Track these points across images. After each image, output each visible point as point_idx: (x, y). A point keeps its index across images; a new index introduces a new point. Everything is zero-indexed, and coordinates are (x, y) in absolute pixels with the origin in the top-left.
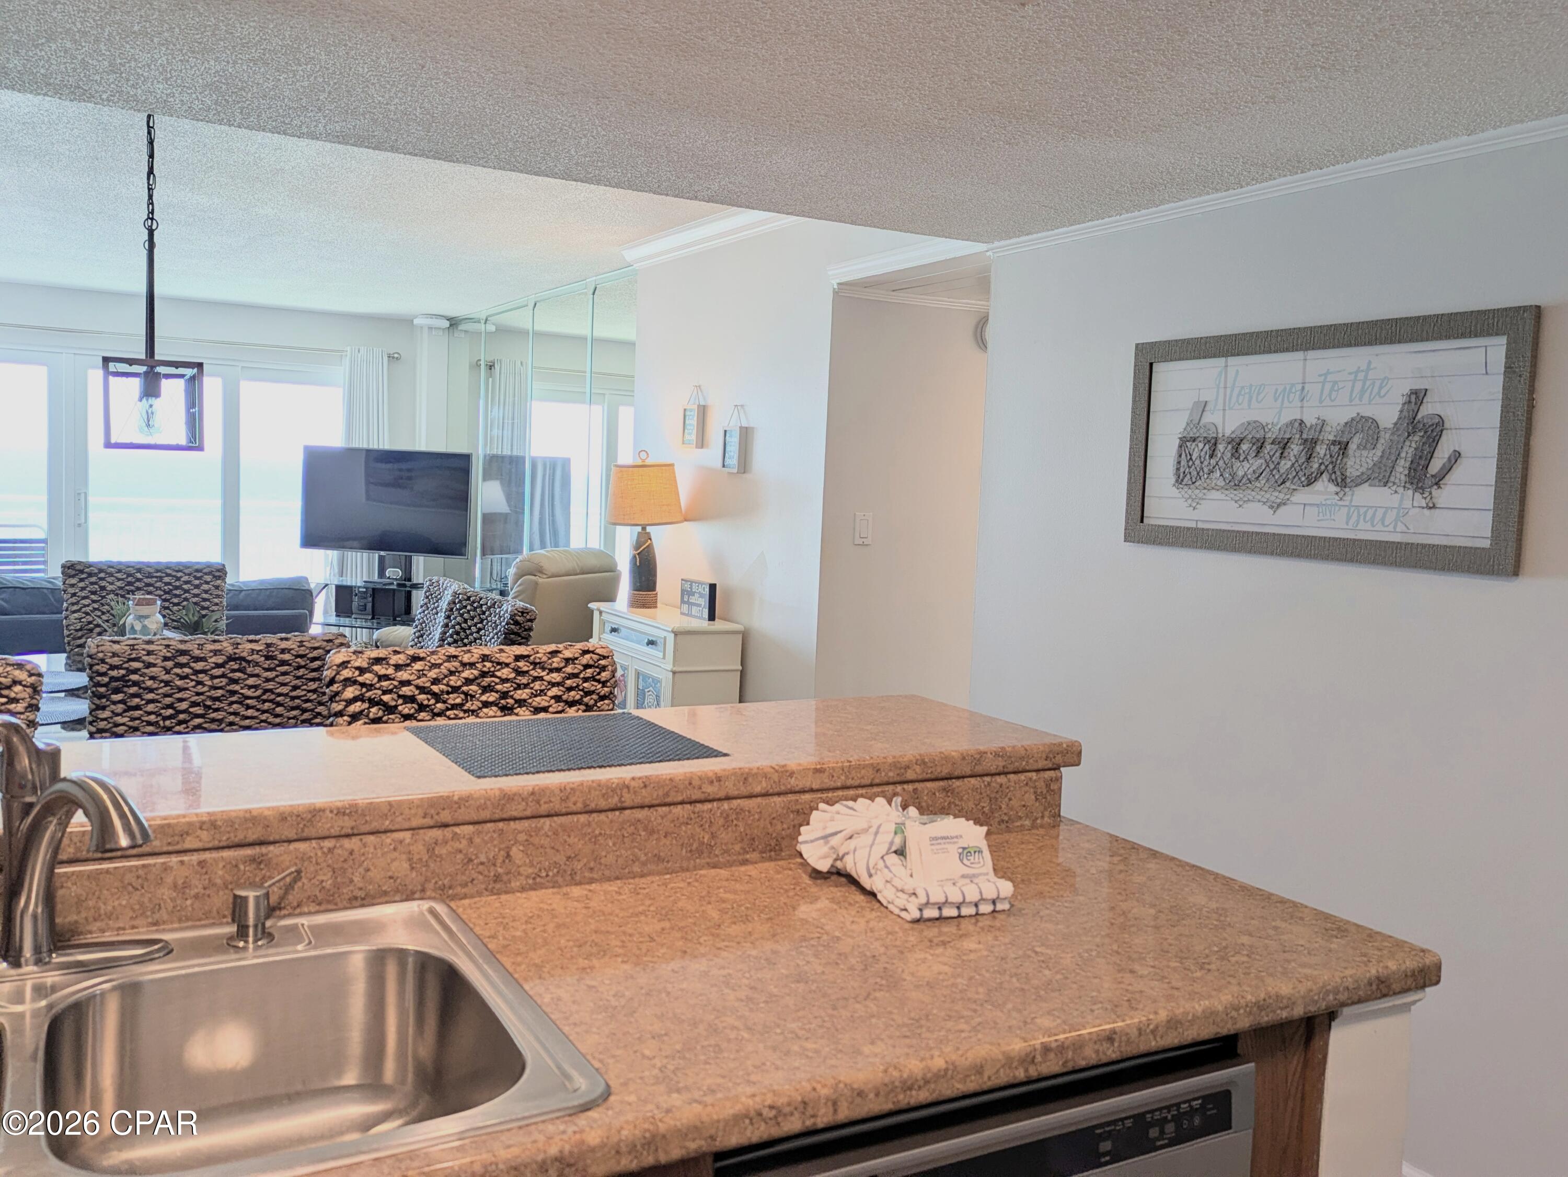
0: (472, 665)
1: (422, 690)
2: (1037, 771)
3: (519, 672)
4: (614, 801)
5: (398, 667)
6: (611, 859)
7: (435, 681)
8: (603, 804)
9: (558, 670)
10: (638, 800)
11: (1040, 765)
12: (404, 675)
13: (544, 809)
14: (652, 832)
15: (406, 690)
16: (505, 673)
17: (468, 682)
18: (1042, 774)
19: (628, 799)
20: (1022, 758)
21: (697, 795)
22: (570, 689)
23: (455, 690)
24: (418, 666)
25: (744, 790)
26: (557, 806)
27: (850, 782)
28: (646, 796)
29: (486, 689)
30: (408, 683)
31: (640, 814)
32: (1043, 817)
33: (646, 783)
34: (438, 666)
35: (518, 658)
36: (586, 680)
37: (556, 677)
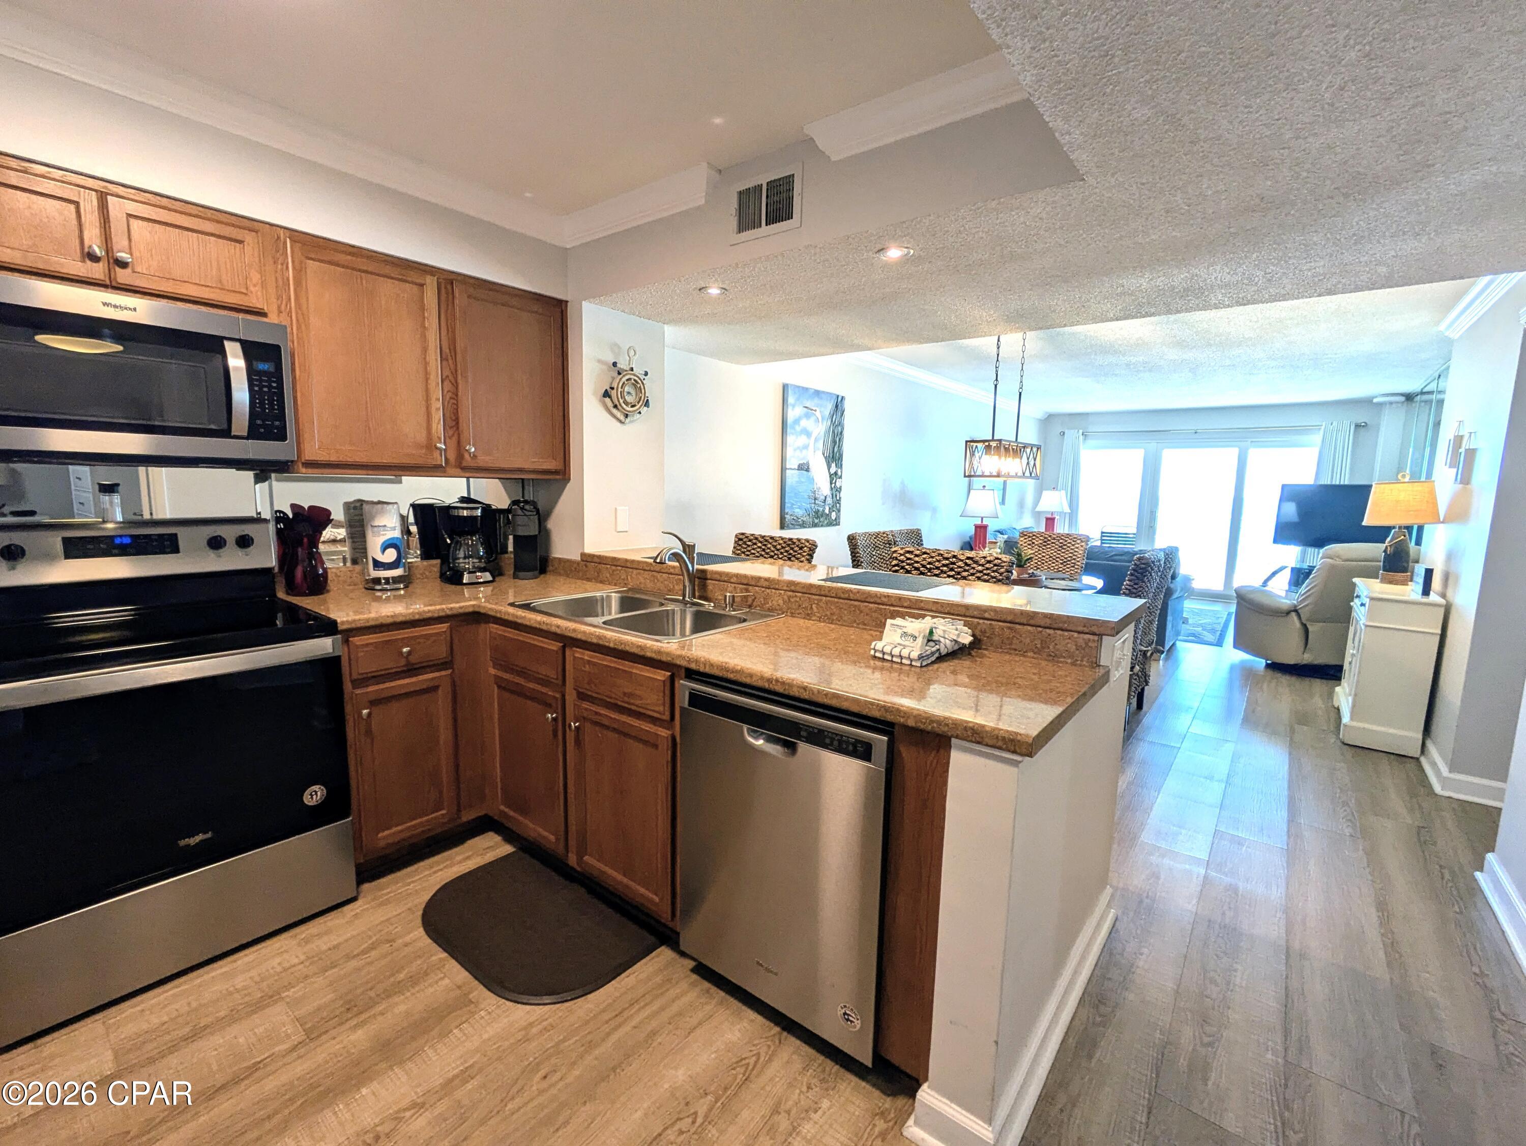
0: (947, 559)
1: (924, 566)
2: (1079, 632)
3: (966, 564)
4: (847, 596)
5: (917, 556)
6: (846, 618)
7: (930, 563)
8: (842, 596)
9: (983, 565)
10: (855, 598)
11: (1080, 629)
12: (917, 559)
13: (823, 593)
14: (861, 612)
15: (916, 565)
16: (960, 564)
17: (944, 565)
18: (1082, 635)
19: (852, 596)
20: (1065, 622)
21: (879, 601)
22: (985, 574)
23: (938, 568)
24: (925, 556)
25: (899, 604)
26: (826, 593)
27: (952, 611)
28: (858, 596)
29: (952, 570)
30: (917, 562)
31: (856, 603)
32: (1082, 661)
33: (859, 591)
34: (932, 557)
35: (968, 558)
36: (994, 571)
37: (980, 568)
